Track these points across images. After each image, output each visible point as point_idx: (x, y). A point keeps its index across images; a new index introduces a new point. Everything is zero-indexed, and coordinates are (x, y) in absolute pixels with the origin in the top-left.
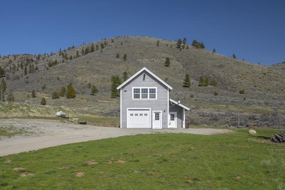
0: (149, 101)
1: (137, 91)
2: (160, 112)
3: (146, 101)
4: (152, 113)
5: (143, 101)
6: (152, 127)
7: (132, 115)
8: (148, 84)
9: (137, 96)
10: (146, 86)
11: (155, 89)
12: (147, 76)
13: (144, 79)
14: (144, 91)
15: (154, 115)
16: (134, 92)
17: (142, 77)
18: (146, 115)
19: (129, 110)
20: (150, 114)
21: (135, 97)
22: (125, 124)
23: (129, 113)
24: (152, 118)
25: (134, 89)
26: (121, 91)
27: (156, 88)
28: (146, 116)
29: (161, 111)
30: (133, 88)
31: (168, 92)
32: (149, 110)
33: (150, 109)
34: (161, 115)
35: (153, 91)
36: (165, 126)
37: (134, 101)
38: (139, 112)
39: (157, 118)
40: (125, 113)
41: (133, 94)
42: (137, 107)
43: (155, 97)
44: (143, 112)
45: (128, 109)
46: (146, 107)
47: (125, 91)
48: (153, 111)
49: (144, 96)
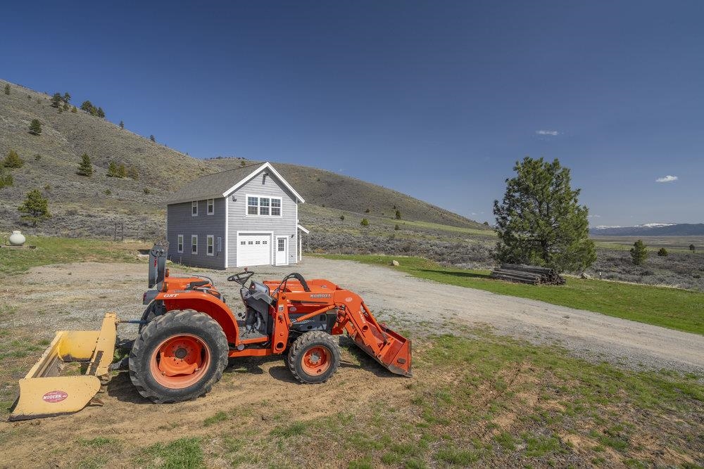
0: (271, 220)
1: (253, 201)
2: (286, 238)
3: (267, 219)
4: (275, 239)
5: (262, 219)
6: (275, 262)
7: (243, 243)
8: (270, 192)
9: (253, 211)
10: (267, 194)
11: (279, 200)
12: (268, 178)
13: (264, 183)
14: (265, 201)
15: (277, 242)
16: (249, 203)
17: (261, 178)
18: (265, 243)
19: (240, 234)
20: (272, 240)
21: (249, 213)
22: (234, 260)
23: (240, 239)
24: (275, 248)
25: (249, 198)
26: (227, 200)
27: (281, 198)
28: (265, 245)
29: (287, 237)
30: (248, 196)
31: (297, 206)
32: (270, 234)
33: (272, 232)
34: (286, 244)
35: (276, 203)
37: (248, 219)
38: (254, 239)
39: (281, 247)
40: (233, 241)
41: (247, 206)
42: (253, 230)
43: (279, 214)
44: (261, 238)
45: (238, 232)
46: (267, 230)
47: (235, 201)
48: (277, 237)
49: (265, 212)
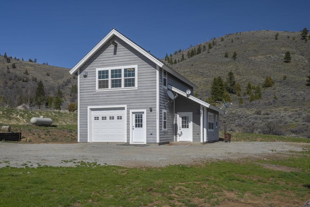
0: (124, 92)
1: (103, 74)
2: (143, 113)
3: (119, 92)
4: (128, 114)
5: (114, 92)
6: (128, 140)
7: (97, 118)
8: (122, 61)
9: (103, 85)
10: (119, 65)
11: (133, 70)
12: (120, 47)
13: (115, 53)
14: (116, 73)
15: (133, 118)
16: (99, 77)
17: (112, 47)
18: (120, 118)
19: (92, 109)
20: (126, 115)
21: (100, 87)
23: (91, 115)
24: (128, 124)
25: (100, 72)
26: (78, 76)
27: (135, 66)
28: (120, 120)
29: (145, 111)
30: (98, 70)
31: (158, 72)
32: (123, 109)
33: (125, 106)
35: (130, 73)
36: (151, 140)
37: (99, 93)
38: (108, 114)
39: (139, 123)
40: (85, 116)
41: (97, 80)
42: (104, 104)
43: (133, 85)
45: (89, 107)
46: (119, 104)
47: (85, 76)
48: (131, 111)
49: (116, 84)
